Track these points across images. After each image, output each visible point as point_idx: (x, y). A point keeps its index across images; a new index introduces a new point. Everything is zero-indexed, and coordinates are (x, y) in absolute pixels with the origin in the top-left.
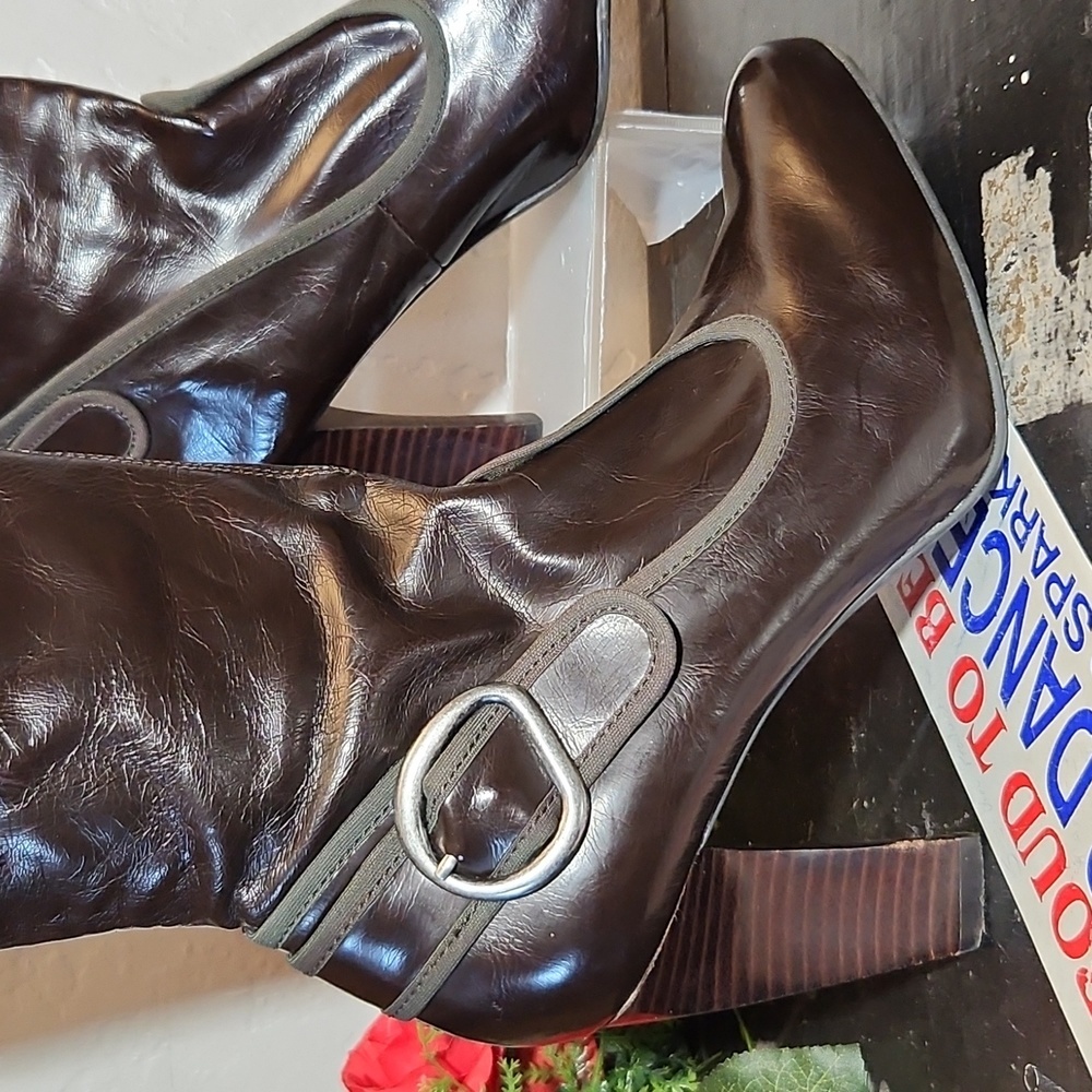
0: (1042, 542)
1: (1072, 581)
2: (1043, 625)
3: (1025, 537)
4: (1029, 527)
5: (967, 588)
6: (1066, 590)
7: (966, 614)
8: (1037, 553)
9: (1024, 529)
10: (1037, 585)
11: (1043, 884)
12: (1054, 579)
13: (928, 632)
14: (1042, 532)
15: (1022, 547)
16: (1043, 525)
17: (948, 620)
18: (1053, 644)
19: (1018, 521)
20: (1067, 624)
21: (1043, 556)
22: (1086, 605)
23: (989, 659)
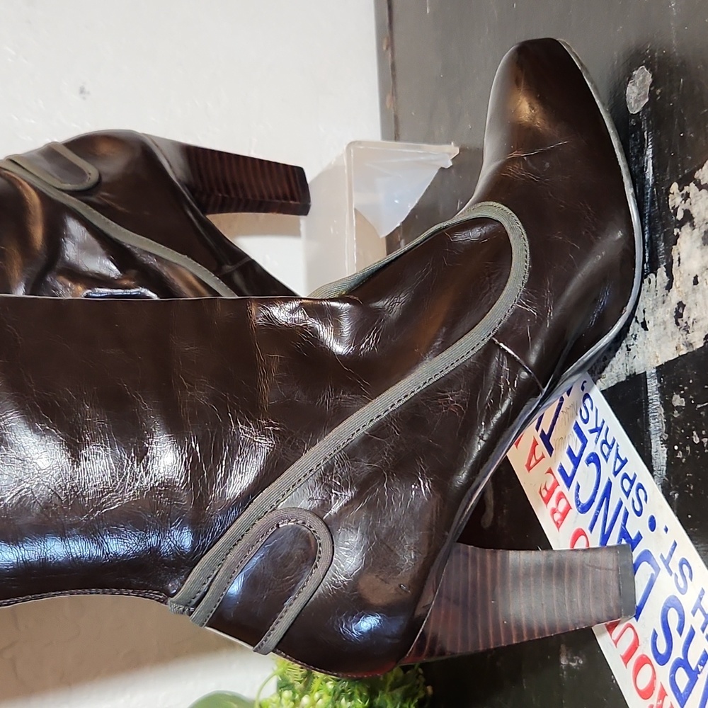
0: (618, 456)
1: (635, 476)
2: (621, 504)
3: (609, 454)
4: (610, 448)
5: (578, 489)
6: (632, 482)
7: (578, 502)
8: (615, 462)
9: (607, 449)
10: (616, 481)
11: (626, 658)
12: (626, 476)
13: (557, 516)
14: (617, 450)
15: (607, 460)
16: (618, 446)
17: (569, 508)
18: (626, 514)
19: (604, 445)
20: (633, 502)
21: (619, 463)
22: (643, 489)
23: (591, 528)
